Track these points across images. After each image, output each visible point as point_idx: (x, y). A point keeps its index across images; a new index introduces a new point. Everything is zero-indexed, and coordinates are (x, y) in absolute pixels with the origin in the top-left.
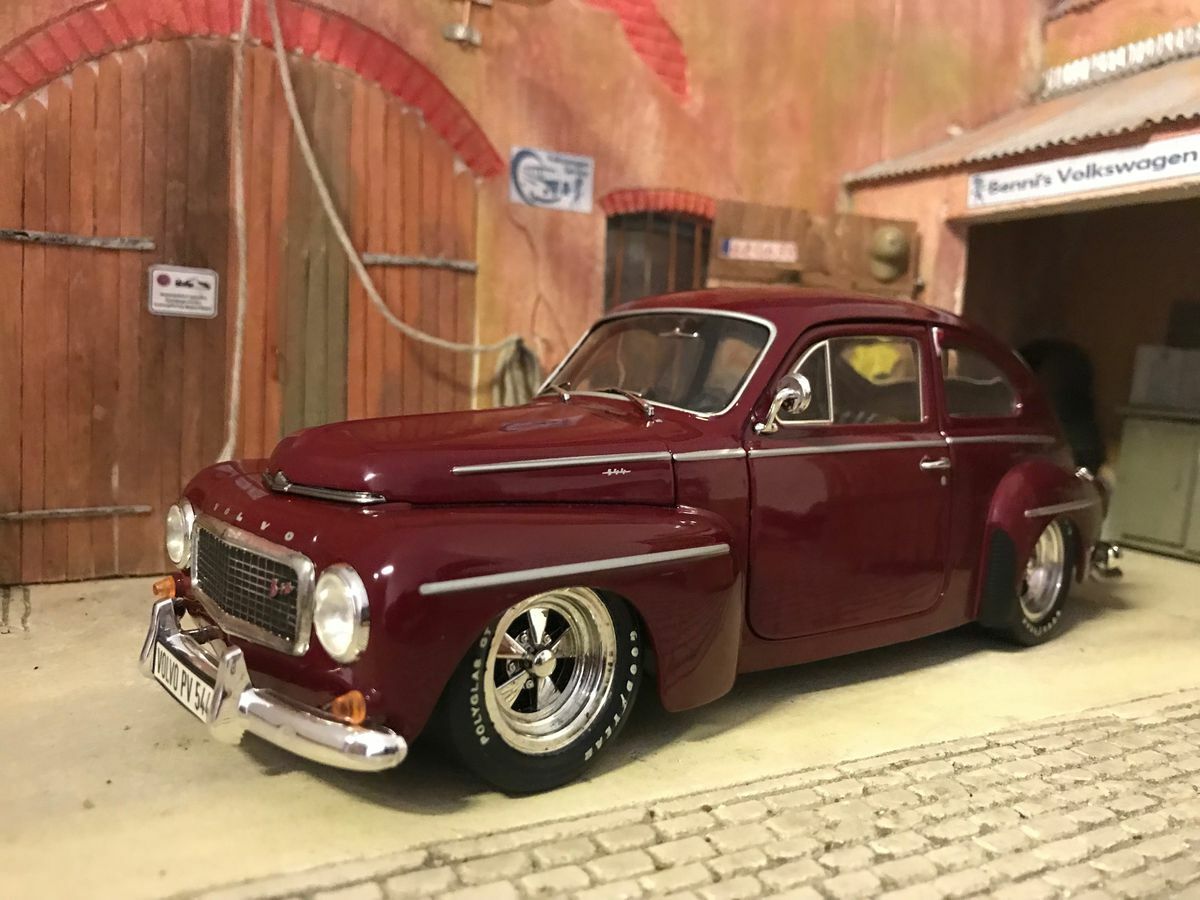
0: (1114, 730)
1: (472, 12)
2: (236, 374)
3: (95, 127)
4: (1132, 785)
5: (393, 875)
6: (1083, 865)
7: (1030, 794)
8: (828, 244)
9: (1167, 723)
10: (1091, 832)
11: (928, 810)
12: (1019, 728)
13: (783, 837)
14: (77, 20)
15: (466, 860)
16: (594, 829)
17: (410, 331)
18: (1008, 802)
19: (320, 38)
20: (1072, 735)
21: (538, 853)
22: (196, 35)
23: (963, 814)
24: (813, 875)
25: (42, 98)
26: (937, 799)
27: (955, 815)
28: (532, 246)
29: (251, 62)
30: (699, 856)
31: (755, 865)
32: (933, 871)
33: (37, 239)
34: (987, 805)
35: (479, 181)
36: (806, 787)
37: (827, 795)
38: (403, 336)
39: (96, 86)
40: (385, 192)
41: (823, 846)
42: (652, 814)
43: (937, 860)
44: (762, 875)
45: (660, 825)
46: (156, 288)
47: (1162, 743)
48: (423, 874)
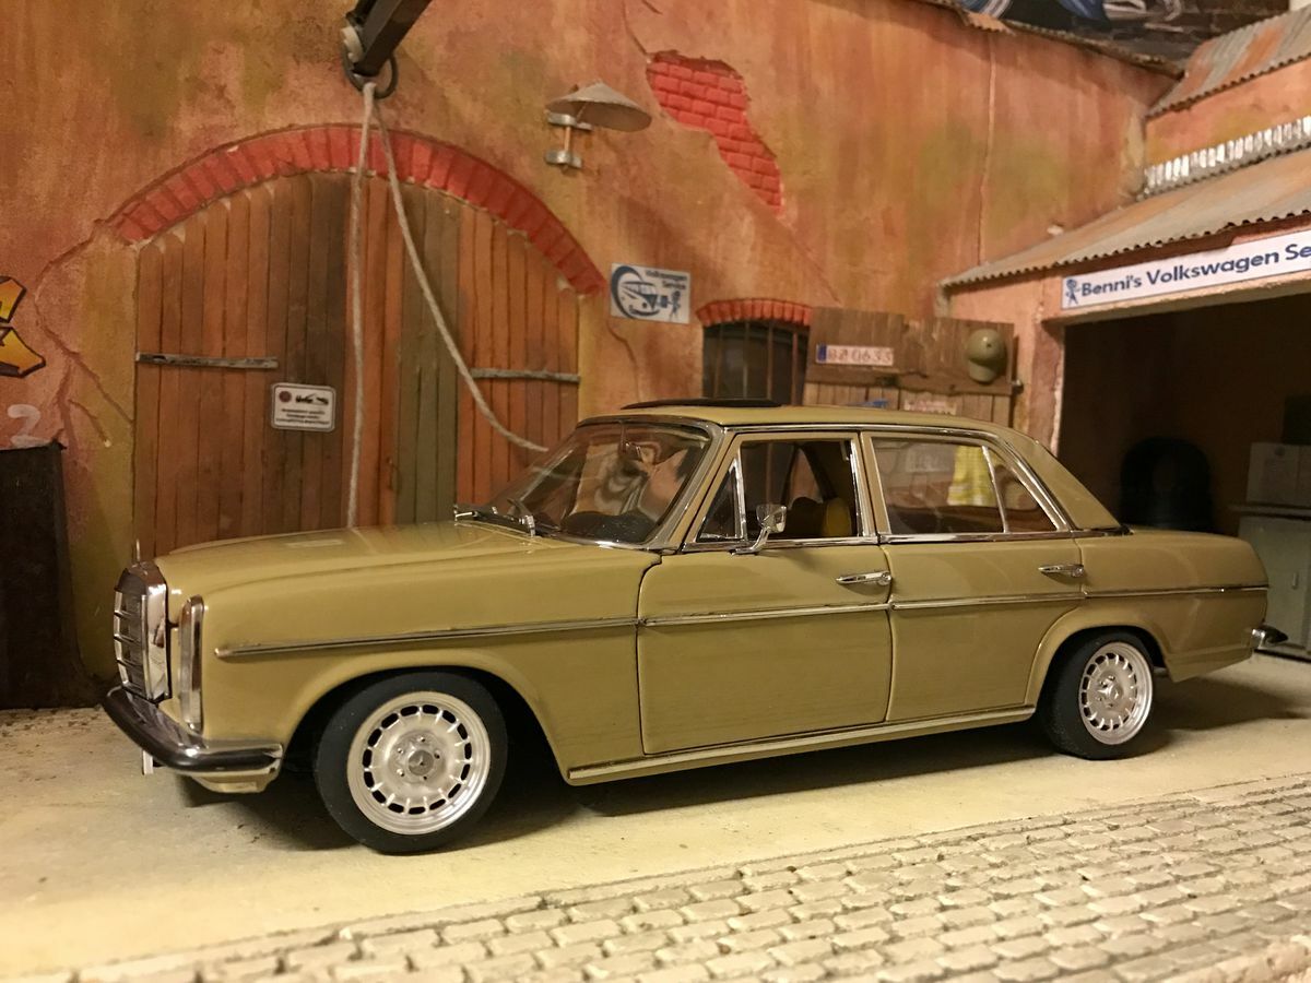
0: (1190, 810)
1: (572, 136)
2: (353, 483)
3: (227, 258)
4: (1195, 855)
5: (512, 913)
6: (1133, 916)
7: (1095, 862)
8: (926, 348)
9: (1247, 805)
10: (1148, 892)
11: (994, 873)
12: (1097, 808)
13: (859, 891)
14: (210, 161)
15: (575, 905)
16: (689, 883)
17: (517, 440)
18: (1074, 867)
19: (431, 168)
20: (1149, 814)
21: (639, 902)
22: (317, 170)
23: (1029, 877)
24: (882, 919)
25: (180, 233)
26: (1006, 865)
27: (1021, 877)
28: (632, 358)
29: (367, 192)
30: (781, 904)
31: (831, 911)
32: (993, 918)
33: (173, 362)
34: (1053, 869)
35: (581, 297)
36: (885, 853)
37: (904, 860)
38: (510, 444)
39: (227, 220)
40: (492, 310)
41: (894, 898)
42: (742, 875)
43: (996, 911)
44: (835, 919)
45: (747, 881)
46: (279, 405)
47: (1237, 822)
48: (537, 913)
